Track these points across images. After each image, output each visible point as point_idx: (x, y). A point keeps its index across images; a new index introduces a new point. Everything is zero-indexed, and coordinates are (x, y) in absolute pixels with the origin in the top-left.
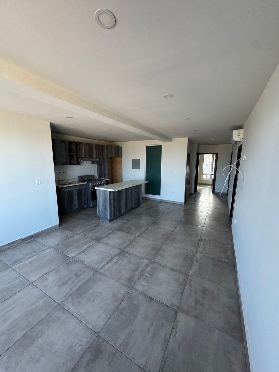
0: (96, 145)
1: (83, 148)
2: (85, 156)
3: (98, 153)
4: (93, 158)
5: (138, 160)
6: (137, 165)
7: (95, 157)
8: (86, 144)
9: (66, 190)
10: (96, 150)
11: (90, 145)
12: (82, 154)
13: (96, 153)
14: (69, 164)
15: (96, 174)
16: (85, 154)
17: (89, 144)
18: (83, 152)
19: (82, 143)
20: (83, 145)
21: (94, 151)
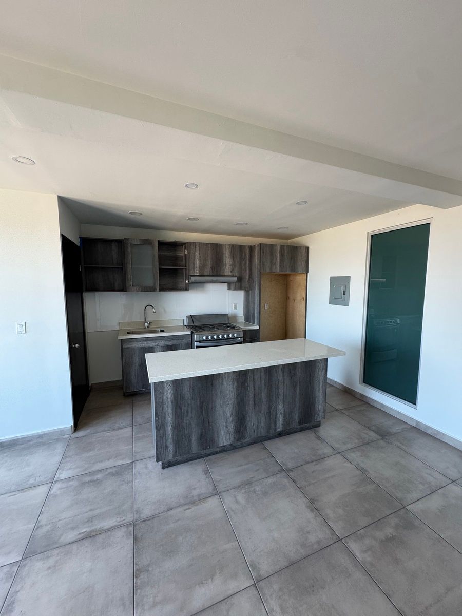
0: (233, 247)
1: (197, 254)
2: (200, 272)
3: (237, 265)
4: (225, 276)
5: (347, 280)
6: (342, 293)
7: (230, 274)
8: (204, 246)
9: (136, 345)
10: (233, 256)
11: (216, 249)
12: (194, 268)
13: (234, 265)
14: (158, 288)
15: (240, 312)
16: (202, 268)
17: (212, 245)
18: (196, 263)
19: (194, 244)
20: (197, 247)
21: (227, 260)
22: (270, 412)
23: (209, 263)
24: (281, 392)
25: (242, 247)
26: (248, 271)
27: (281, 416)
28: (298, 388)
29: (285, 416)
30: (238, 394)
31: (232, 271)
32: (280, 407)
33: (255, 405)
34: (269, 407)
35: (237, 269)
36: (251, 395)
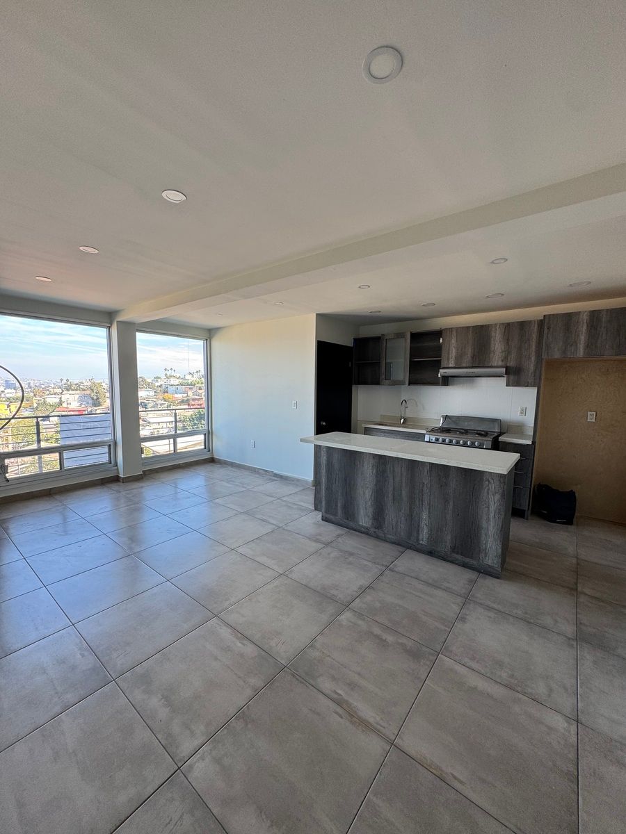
0: (508, 327)
1: (454, 341)
2: (456, 363)
3: (514, 350)
4: (492, 367)
7: (500, 363)
10: (507, 339)
11: (481, 332)
12: (448, 359)
13: (508, 352)
16: (459, 358)
18: (452, 353)
19: (451, 330)
20: (454, 333)
21: (497, 346)
22: (412, 516)
23: (469, 351)
24: (426, 498)
25: (523, 325)
26: (533, 358)
27: (425, 526)
28: (451, 503)
29: (431, 530)
30: (378, 481)
31: (505, 359)
32: (425, 515)
33: (394, 500)
34: (411, 509)
35: (514, 355)
36: (391, 489)
